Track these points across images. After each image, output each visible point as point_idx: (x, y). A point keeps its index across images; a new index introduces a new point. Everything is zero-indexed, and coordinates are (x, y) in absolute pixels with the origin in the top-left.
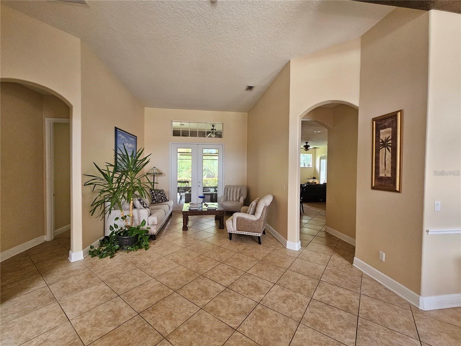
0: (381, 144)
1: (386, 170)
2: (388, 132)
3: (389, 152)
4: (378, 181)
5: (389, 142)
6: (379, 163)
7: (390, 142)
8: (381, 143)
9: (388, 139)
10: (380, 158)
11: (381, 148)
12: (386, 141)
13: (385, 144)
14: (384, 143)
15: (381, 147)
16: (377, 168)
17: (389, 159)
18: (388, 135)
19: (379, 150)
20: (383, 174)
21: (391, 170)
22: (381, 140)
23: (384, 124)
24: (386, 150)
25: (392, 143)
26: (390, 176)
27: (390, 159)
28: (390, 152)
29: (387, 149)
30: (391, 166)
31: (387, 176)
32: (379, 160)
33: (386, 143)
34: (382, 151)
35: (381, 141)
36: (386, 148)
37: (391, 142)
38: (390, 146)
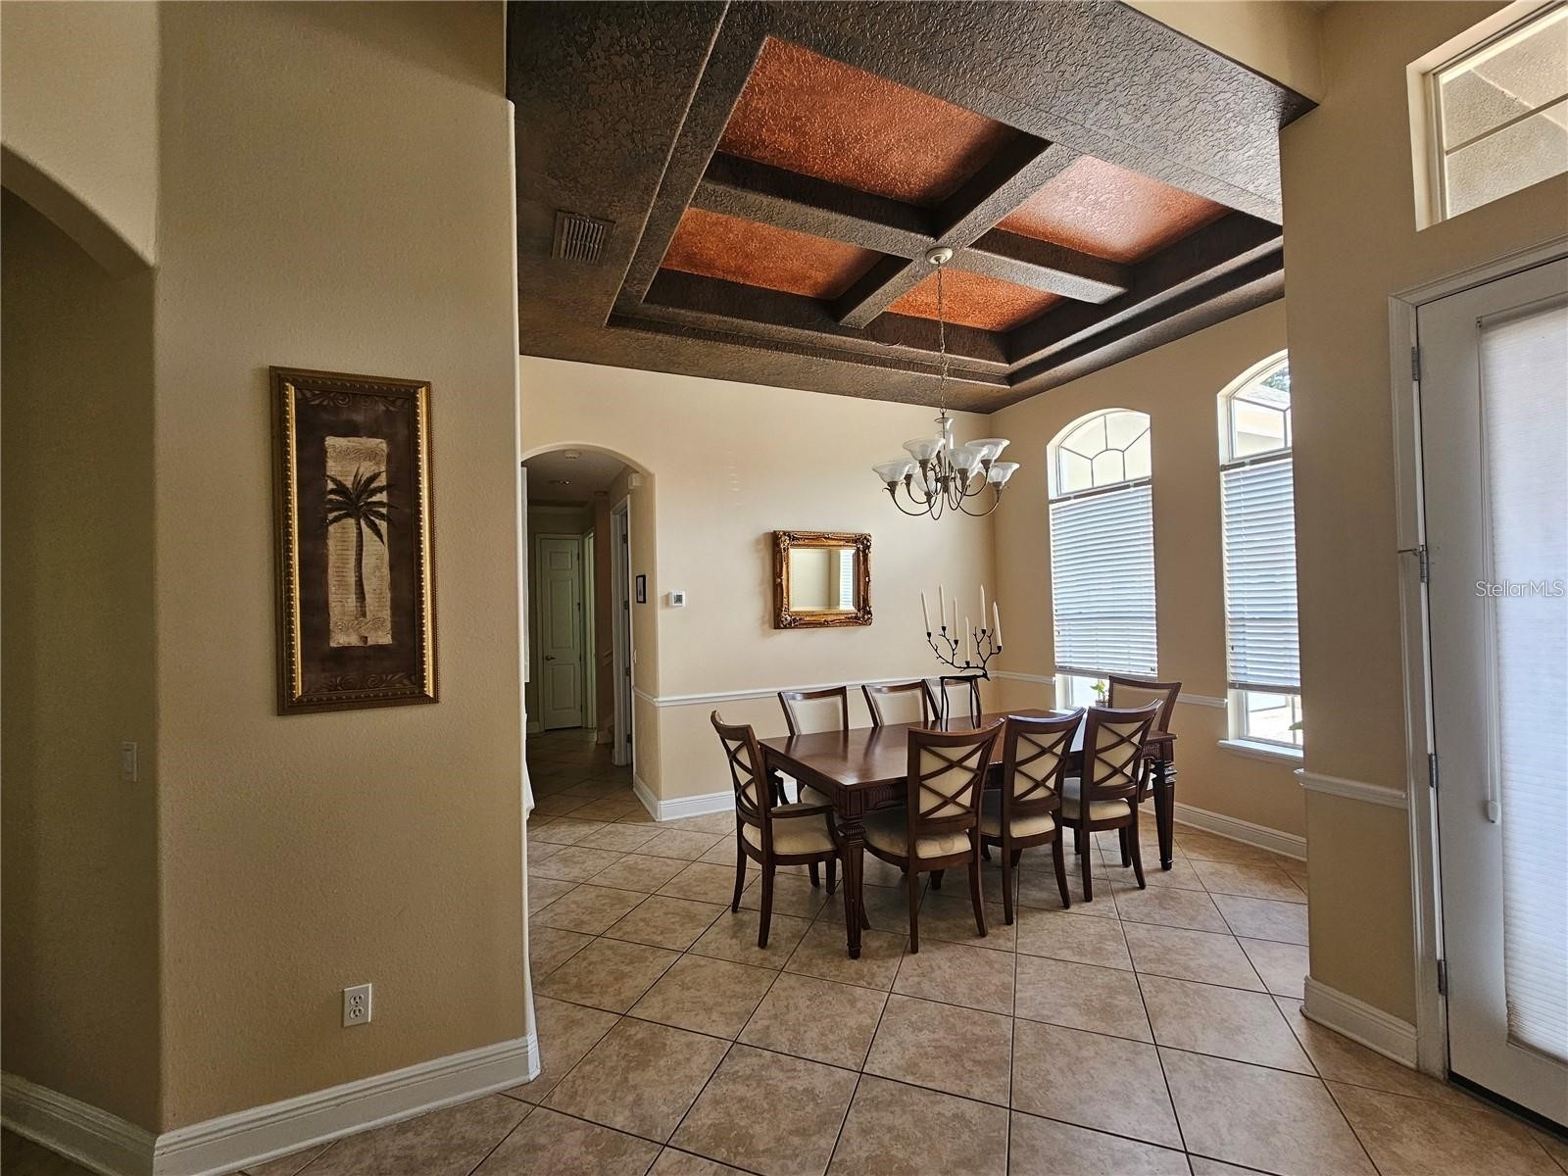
0: (331, 500)
1: (364, 615)
2: (372, 455)
3: (376, 538)
4: (323, 670)
5: (374, 499)
6: (324, 584)
7: (383, 497)
8: (332, 497)
9: (373, 486)
10: (330, 565)
11: (331, 516)
12: (362, 492)
13: (354, 502)
14: (350, 499)
15: (336, 514)
16: (316, 608)
17: (377, 568)
18: (367, 469)
19: (324, 525)
20: (348, 635)
21: (393, 615)
22: (334, 480)
23: (344, 416)
24: (360, 529)
25: (388, 505)
26: (386, 639)
27: (386, 571)
28: (385, 539)
29: (369, 527)
30: (393, 600)
31: (370, 642)
32: (325, 570)
33: (359, 497)
34: (341, 535)
35: (331, 486)
36: (362, 523)
37: (385, 501)
38: (381, 516)
